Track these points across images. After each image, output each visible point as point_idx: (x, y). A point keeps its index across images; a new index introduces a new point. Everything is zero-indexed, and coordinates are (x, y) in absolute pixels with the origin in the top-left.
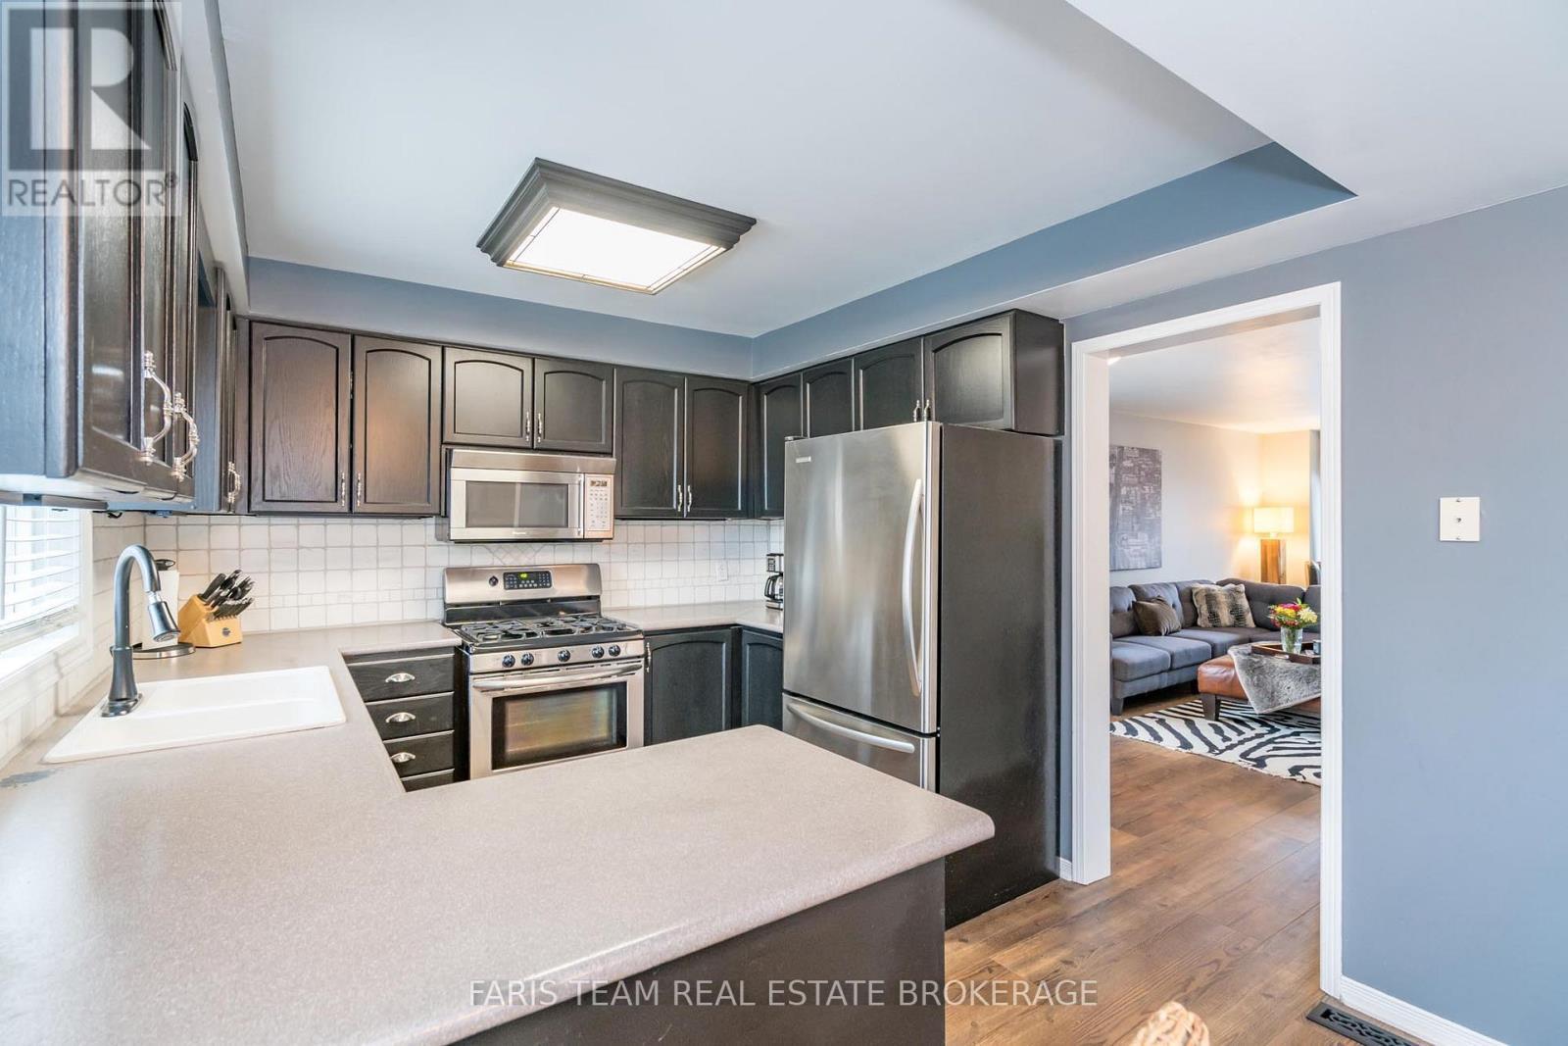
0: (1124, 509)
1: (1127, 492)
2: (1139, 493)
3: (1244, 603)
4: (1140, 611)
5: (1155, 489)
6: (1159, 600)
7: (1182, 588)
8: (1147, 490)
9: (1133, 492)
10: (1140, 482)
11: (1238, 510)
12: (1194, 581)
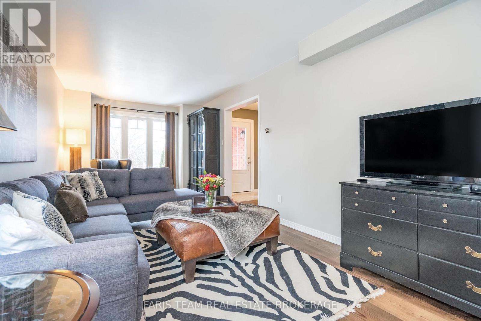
3: (100, 182)
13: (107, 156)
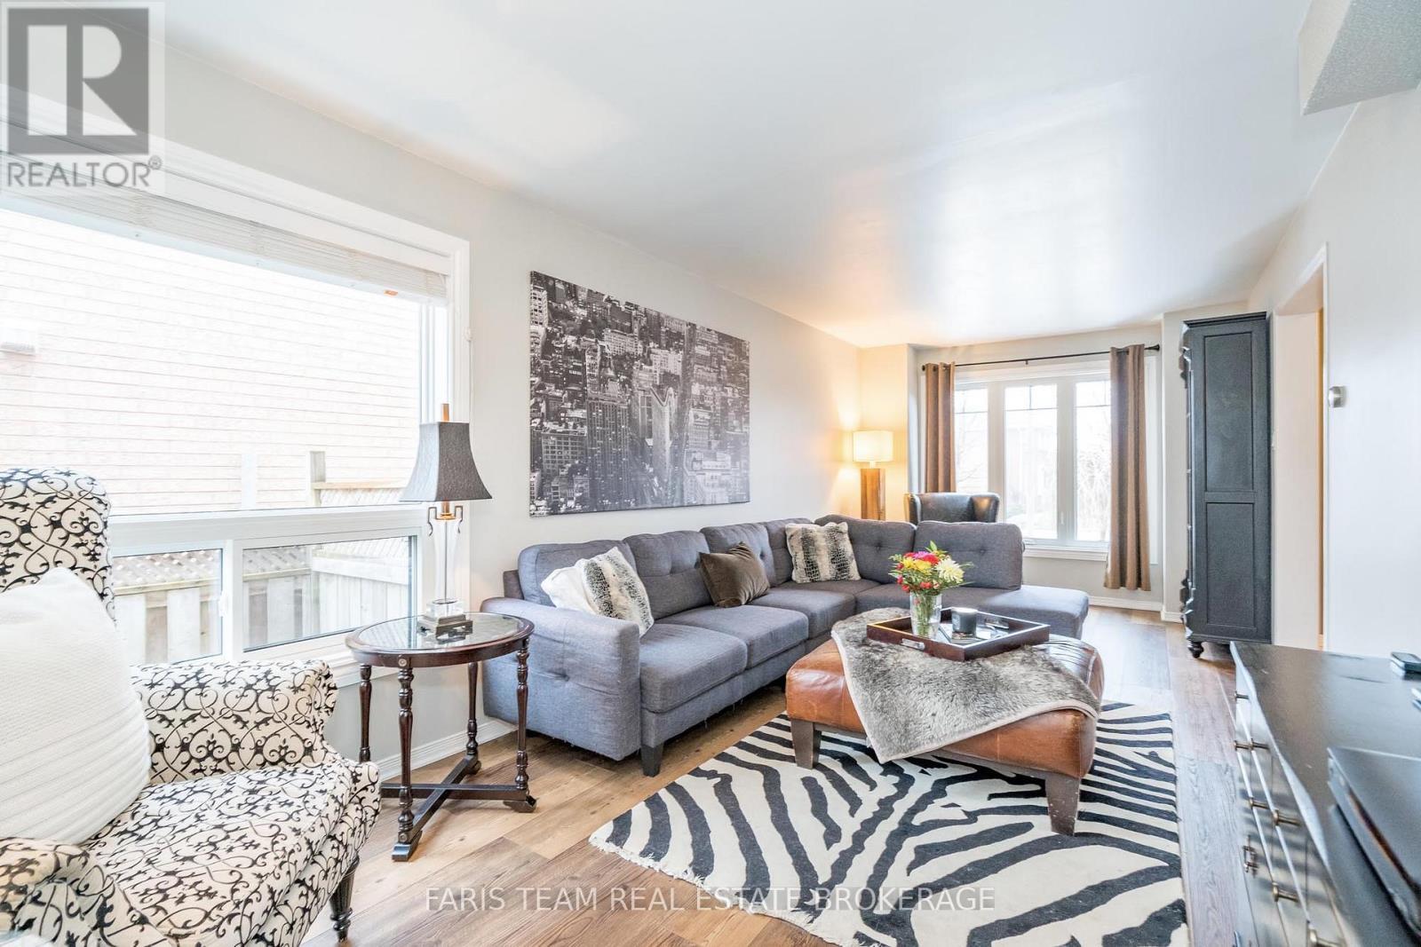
0: (696, 416)
1: (702, 392)
2: (718, 395)
3: (847, 547)
4: (710, 568)
5: (740, 393)
6: (741, 549)
7: (774, 529)
8: (730, 394)
9: (710, 393)
10: (719, 380)
11: (838, 435)
12: (789, 520)
13: (948, 488)
